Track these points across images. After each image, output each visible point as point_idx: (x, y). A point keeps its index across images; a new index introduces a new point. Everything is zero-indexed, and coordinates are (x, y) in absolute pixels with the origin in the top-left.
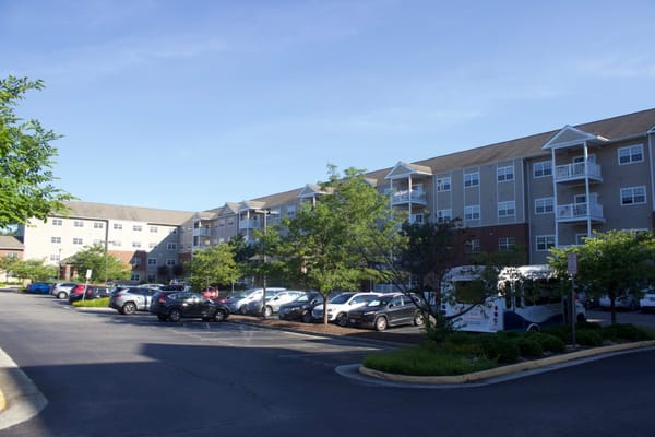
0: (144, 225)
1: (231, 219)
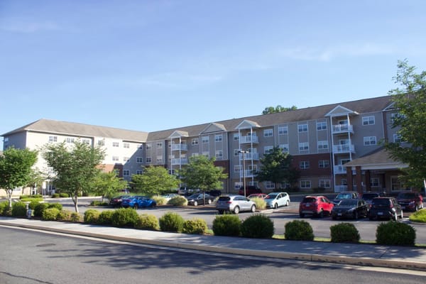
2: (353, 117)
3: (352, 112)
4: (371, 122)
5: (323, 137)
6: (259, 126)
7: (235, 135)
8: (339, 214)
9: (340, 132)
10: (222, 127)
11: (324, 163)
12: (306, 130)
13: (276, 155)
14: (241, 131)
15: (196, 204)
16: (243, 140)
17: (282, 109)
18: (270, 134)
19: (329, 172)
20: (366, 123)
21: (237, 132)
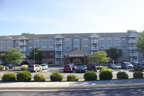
2: (63, 39)
3: (63, 37)
4: (68, 41)
5: (51, 45)
6: (28, 39)
7: (17, 42)
8: (80, 71)
9: (59, 43)
10: (11, 38)
11: (51, 54)
12: (45, 42)
13: (36, 50)
14: (20, 40)
15: (8, 69)
16: (21, 44)
17: (30, 34)
18: (32, 42)
19: (53, 57)
20: (66, 41)
21: (18, 40)
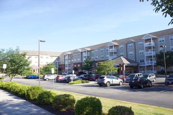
0: (49, 56)
1: (78, 54)
